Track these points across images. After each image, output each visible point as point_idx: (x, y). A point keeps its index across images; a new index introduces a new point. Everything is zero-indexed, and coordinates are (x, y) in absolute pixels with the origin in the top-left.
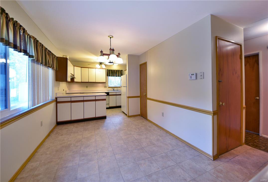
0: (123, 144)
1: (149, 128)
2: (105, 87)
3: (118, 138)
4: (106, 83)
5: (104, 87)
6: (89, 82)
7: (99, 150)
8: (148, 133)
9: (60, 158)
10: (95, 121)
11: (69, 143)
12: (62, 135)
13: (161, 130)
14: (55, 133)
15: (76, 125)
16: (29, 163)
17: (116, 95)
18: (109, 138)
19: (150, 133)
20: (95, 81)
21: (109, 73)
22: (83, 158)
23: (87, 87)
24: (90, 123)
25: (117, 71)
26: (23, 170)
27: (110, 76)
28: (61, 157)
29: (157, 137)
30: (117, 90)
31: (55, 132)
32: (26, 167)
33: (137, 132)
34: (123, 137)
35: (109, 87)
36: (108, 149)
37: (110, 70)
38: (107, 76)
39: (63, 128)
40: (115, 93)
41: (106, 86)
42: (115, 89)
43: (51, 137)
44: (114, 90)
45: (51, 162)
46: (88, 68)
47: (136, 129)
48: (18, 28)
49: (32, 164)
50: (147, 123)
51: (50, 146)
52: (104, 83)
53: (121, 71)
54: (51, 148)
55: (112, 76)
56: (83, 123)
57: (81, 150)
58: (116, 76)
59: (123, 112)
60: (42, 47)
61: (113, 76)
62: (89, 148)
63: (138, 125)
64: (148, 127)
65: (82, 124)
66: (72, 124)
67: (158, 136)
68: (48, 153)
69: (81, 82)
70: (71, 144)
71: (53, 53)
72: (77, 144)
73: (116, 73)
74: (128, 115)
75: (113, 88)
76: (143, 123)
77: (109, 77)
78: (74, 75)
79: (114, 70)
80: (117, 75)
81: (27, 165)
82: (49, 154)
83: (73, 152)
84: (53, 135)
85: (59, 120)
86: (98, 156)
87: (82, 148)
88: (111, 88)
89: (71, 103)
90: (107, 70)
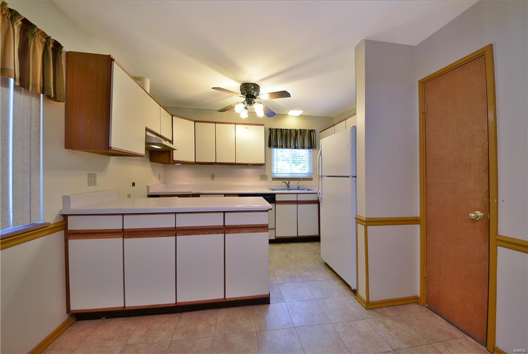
2: (263, 177)
4: (265, 169)
5: (259, 179)
6: (216, 163)
17: (297, 202)
20: (233, 161)
21: (273, 137)
23: (213, 177)
25: (299, 133)
27: (276, 146)
35: (275, 179)
37: (277, 129)
38: (270, 146)
41: (267, 174)
42: (292, 183)
44: (288, 186)
46: (215, 123)
52: (261, 167)
53: (311, 131)
55: (282, 147)
58: (295, 148)
59: (326, 265)
61: (286, 147)
69: (196, 163)
73: (296, 139)
74: (362, 292)
75: (287, 182)
77: (275, 150)
78: (171, 142)
79: (290, 130)
85: (76, 306)
88: (280, 182)
89: (123, 237)
90: (270, 129)
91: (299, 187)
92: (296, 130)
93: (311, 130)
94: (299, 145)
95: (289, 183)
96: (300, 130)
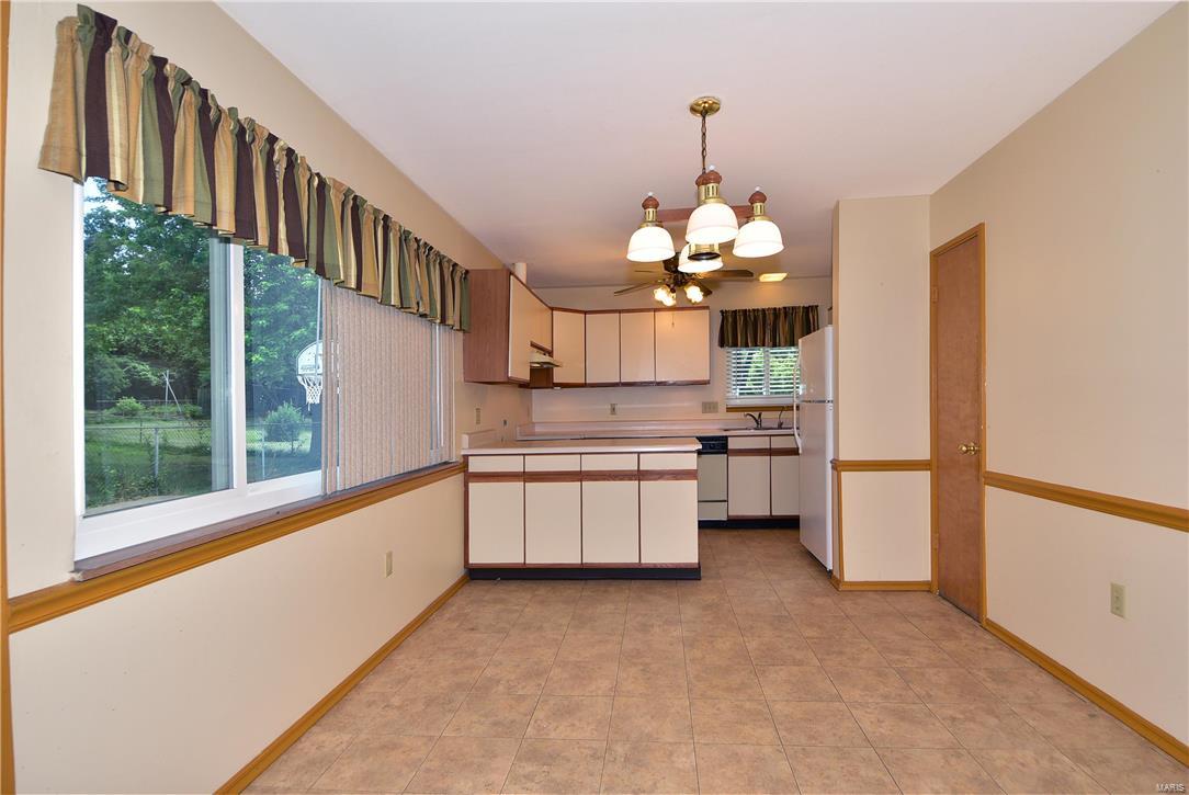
0: (767, 750)
1: (990, 685)
2: (709, 407)
3: (748, 705)
4: (710, 391)
7: (620, 749)
8: (973, 720)
9: (431, 738)
10: (636, 584)
11: (489, 672)
12: (473, 629)
13: (1092, 716)
14: (448, 615)
15: (543, 590)
16: (315, 729)
17: (770, 453)
18: (690, 690)
19: (993, 721)
20: (650, 379)
22: (529, 768)
23: (614, 409)
24: (611, 589)
25: (782, 315)
26: (284, 757)
27: (735, 345)
28: (438, 735)
29: (1052, 759)
30: (780, 427)
31: (454, 608)
32: (300, 746)
33: (886, 697)
34: (778, 707)
35: (729, 409)
36: (671, 754)
37: (735, 312)
38: (722, 344)
39: (486, 598)
40: (763, 443)
41: (715, 400)
42: (766, 416)
43: (431, 629)
44: (758, 423)
45: (393, 749)
46: (620, 312)
47: (879, 674)
48: (261, 151)
49: (322, 737)
50: (982, 645)
51: (412, 672)
53: (808, 310)
54: (412, 680)
55: (747, 345)
56: (579, 585)
57: (532, 722)
58: (775, 345)
59: (809, 553)
60: (386, 229)
61: (756, 345)
62: (573, 725)
63: (906, 652)
64: (982, 674)
65: (570, 590)
66: (528, 584)
67: (1057, 755)
68: (396, 701)
69: (586, 385)
70: (498, 681)
71: (442, 253)
72: (523, 688)
73: (775, 327)
75: (756, 415)
76: (950, 645)
78: (550, 353)
79: (763, 310)
80: (781, 337)
81: (303, 739)
82: (399, 708)
83: (495, 724)
84: (440, 625)
85: (478, 557)
86: (605, 779)
87: (540, 714)
88: (741, 415)
89: (525, 482)
90: (722, 311)
91: (782, 424)
92: (775, 309)
93: (807, 308)
94: (782, 340)
95: (760, 415)
96: (785, 308)
